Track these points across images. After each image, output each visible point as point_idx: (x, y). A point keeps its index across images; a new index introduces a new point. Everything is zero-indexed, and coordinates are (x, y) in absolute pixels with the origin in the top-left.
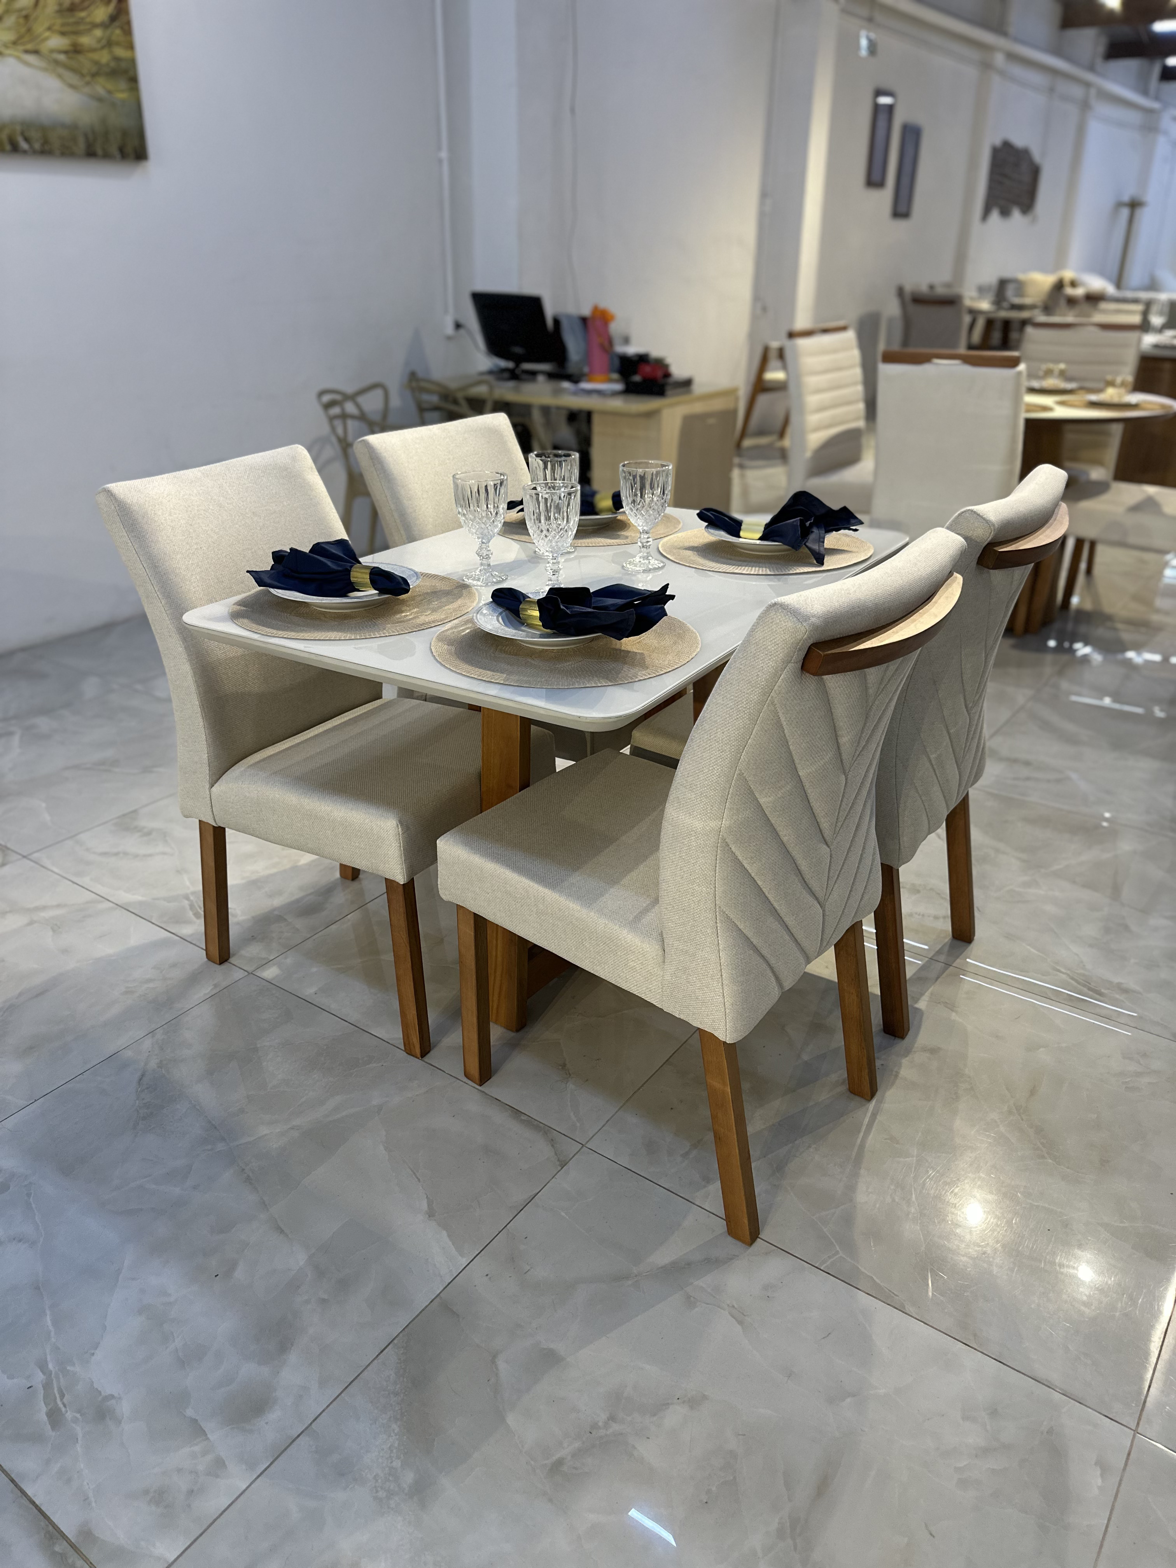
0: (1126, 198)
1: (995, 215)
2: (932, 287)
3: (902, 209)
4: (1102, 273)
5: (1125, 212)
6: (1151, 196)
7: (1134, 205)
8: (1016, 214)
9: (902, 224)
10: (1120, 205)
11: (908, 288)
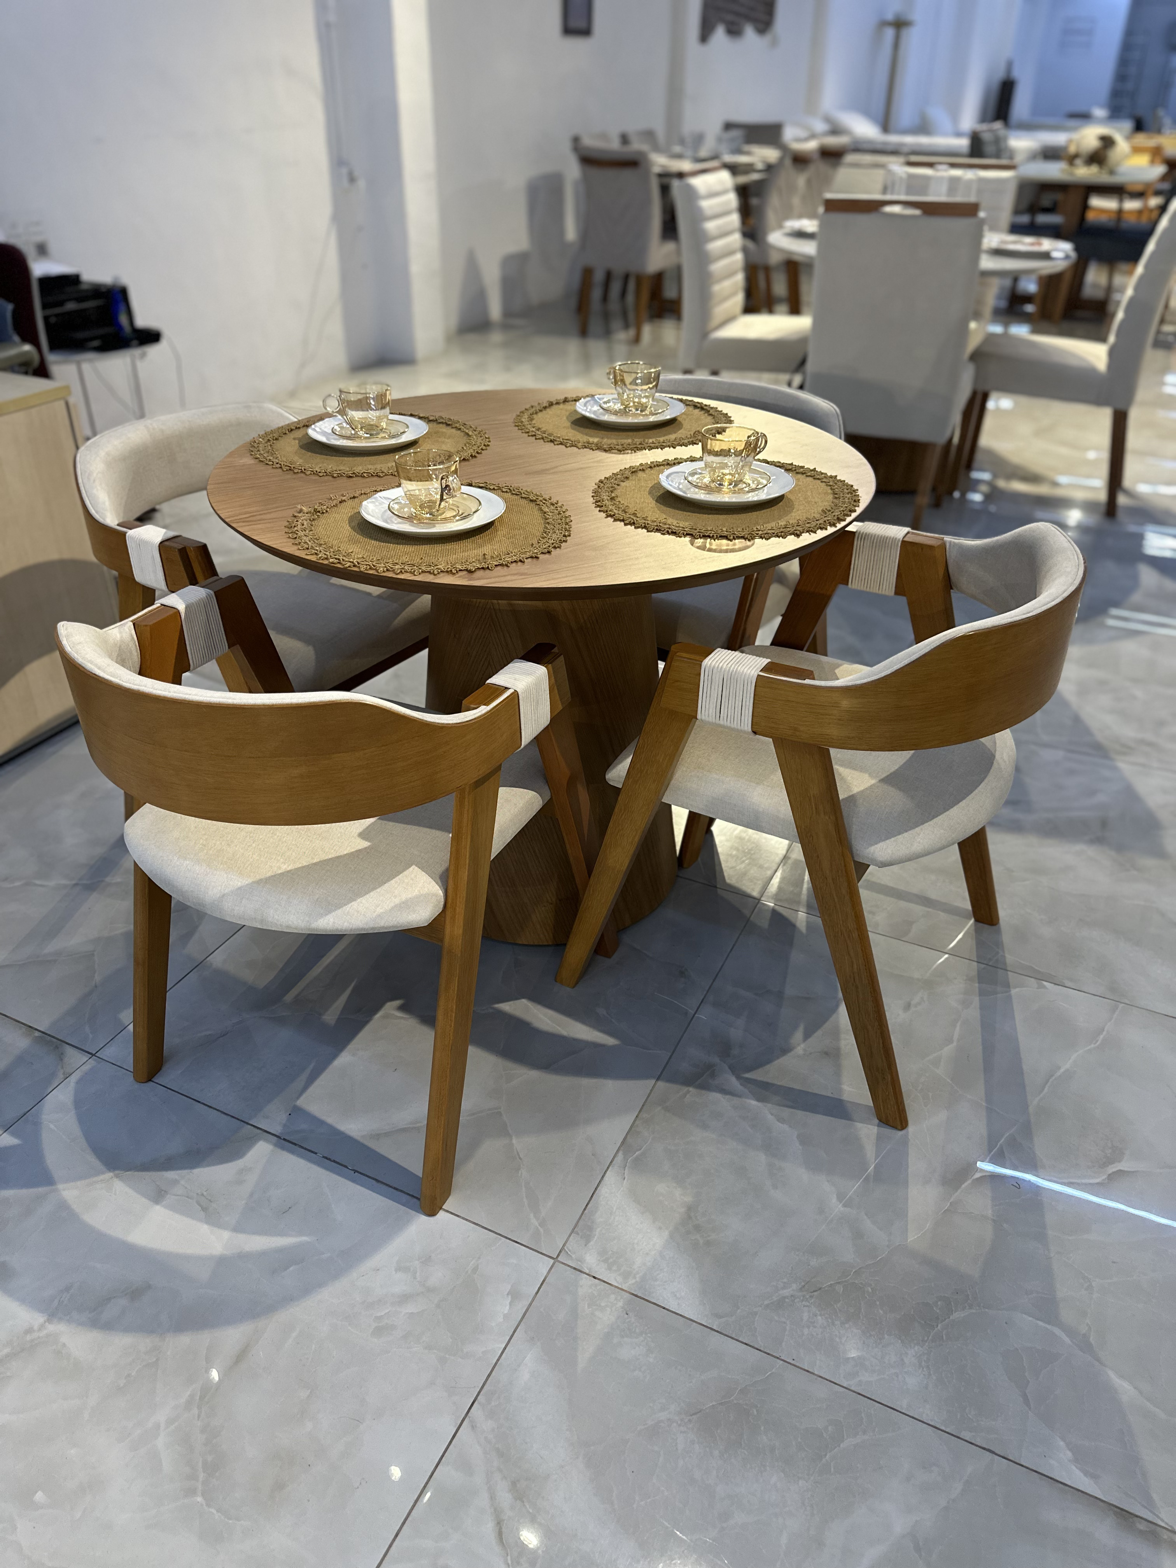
0: (890, 17)
1: (720, 34)
2: (625, 139)
3: (577, 23)
4: (867, 113)
5: (890, 33)
6: (917, 15)
7: (900, 24)
8: (749, 32)
9: (577, 44)
10: (884, 24)
11: (588, 142)
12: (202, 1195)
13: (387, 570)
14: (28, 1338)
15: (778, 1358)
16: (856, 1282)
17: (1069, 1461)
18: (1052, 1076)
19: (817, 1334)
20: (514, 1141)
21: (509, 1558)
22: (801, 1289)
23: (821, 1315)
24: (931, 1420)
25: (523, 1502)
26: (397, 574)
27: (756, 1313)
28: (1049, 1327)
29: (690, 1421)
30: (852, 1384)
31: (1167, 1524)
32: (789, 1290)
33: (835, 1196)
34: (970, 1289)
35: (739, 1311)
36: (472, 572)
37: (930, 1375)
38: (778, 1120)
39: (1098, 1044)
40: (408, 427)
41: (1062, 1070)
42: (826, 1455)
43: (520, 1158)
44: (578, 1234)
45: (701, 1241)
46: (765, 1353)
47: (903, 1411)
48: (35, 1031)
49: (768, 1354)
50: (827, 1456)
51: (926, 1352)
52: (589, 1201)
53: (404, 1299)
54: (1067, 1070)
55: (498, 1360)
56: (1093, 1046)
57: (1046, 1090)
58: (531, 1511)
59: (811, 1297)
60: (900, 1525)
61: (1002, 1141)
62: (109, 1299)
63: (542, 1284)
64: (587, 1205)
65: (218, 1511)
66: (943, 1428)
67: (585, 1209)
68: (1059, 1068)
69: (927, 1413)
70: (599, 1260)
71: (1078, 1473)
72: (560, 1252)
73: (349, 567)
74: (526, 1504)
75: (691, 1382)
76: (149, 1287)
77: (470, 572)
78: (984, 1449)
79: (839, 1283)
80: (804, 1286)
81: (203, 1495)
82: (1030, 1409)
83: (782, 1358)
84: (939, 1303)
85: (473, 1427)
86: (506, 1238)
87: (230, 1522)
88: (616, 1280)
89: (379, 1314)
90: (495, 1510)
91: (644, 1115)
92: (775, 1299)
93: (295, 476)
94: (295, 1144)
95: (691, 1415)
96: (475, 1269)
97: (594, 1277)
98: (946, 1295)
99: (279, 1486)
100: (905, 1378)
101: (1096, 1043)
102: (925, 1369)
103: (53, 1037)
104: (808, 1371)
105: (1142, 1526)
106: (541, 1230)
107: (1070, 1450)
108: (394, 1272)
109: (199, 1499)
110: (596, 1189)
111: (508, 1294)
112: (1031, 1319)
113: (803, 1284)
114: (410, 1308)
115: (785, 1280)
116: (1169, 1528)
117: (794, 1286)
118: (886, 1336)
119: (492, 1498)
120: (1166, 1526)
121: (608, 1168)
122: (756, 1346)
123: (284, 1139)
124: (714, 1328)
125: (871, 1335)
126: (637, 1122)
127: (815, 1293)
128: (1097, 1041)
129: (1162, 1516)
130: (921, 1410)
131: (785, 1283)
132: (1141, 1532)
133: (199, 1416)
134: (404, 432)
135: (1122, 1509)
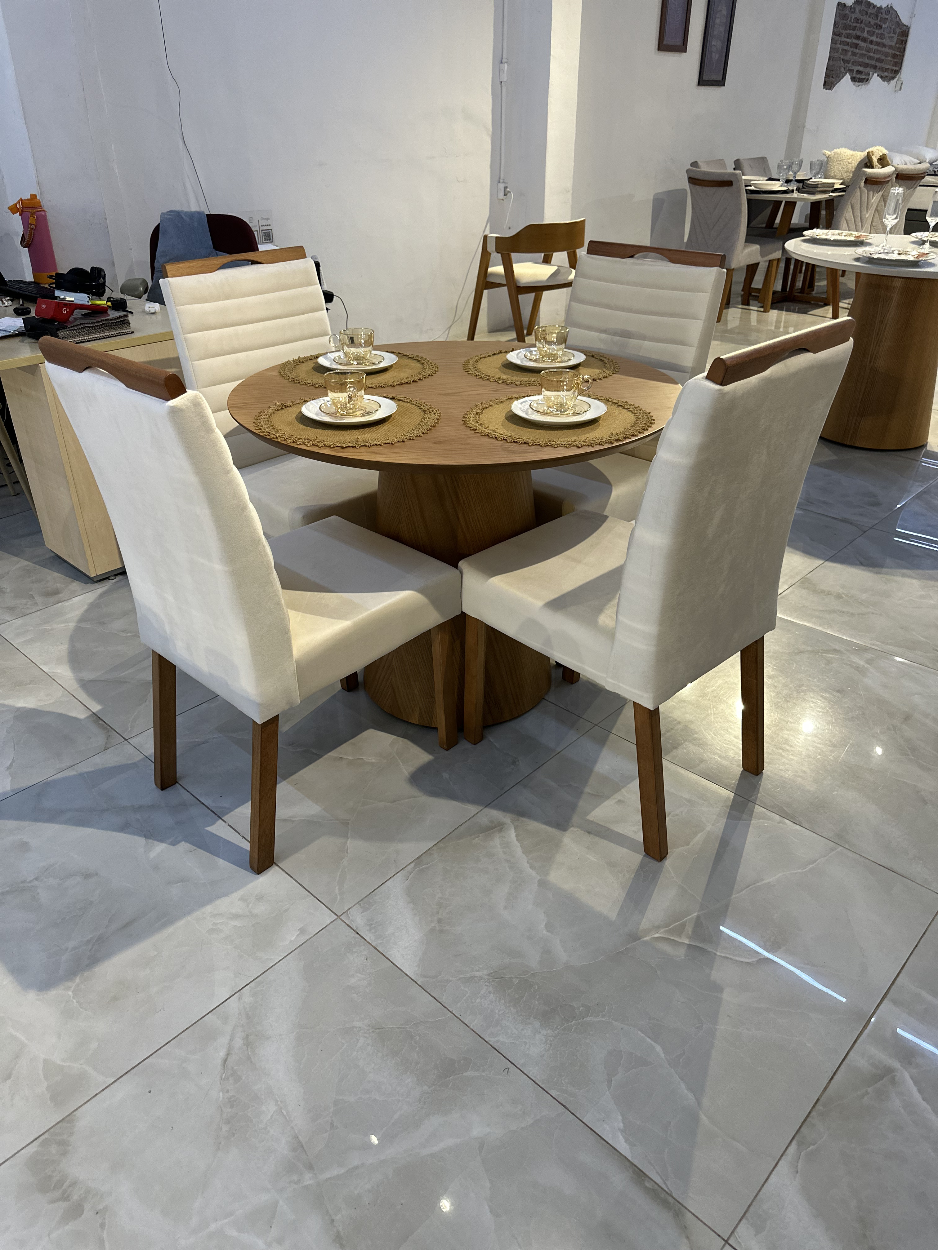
1: (845, 82)
3: (712, 76)
8: (875, 79)
9: (709, 92)
12: (149, 831)
13: (293, 442)
14: (22, 885)
15: (450, 1012)
16: (530, 980)
17: (619, 1129)
18: (754, 884)
19: (485, 1005)
20: (348, 842)
21: (224, 1075)
22: (489, 975)
23: (494, 994)
24: (534, 1077)
25: (248, 1047)
26: (297, 445)
27: (450, 981)
28: (653, 1043)
29: (373, 1032)
30: (492, 1040)
31: (668, 1189)
32: (480, 973)
33: (545, 923)
34: (608, 1005)
35: (440, 977)
36: (344, 448)
37: (549, 1049)
38: (530, 867)
39: (805, 870)
40: (384, 359)
41: (764, 882)
42: (450, 1076)
43: (347, 853)
44: (360, 905)
45: (438, 929)
46: (444, 1006)
47: (518, 1066)
48: (100, 720)
49: (445, 1007)
50: (451, 1078)
51: (554, 1035)
52: (378, 888)
53: (236, 917)
54: (769, 883)
55: (274, 965)
56: (800, 871)
57: (744, 892)
58: (250, 1053)
59: (493, 981)
60: (477, 1131)
61: (688, 918)
62: (72, 876)
63: (323, 929)
64: (375, 890)
65: (77, 1002)
66: (540, 1084)
67: (372, 892)
68: (763, 880)
69: (533, 1072)
70: (365, 924)
71: (621, 1139)
72: (344, 913)
73: (273, 438)
74: (249, 1049)
75: (386, 1010)
76: (97, 874)
77: (342, 448)
78: (562, 1104)
79: (517, 978)
80: (492, 973)
81: (73, 992)
82: (609, 1090)
83: (454, 1012)
84: (581, 1008)
85: (240, 999)
86: (315, 897)
87: (81, 1009)
88: (370, 938)
89: (216, 922)
90: (229, 1047)
91: (441, 845)
92: (468, 976)
93: (294, 385)
94: (216, 814)
95: (376, 1029)
96: (286, 911)
97: (357, 933)
98: (590, 1005)
99: (116, 999)
100: (530, 1047)
101: (804, 869)
102: (547, 1045)
103: (109, 726)
104: (466, 1025)
105: (648, 1184)
106: (339, 897)
107: (623, 1123)
108: (237, 900)
109: (70, 993)
110: (386, 881)
111: (299, 930)
112: (642, 1035)
113: (492, 972)
114: (237, 923)
115: (481, 966)
116: (669, 1192)
117: (485, 972)
118: (532, 1018)
119: (232, 1039)
120: (667, 1190)
121: (400, 871)
122: (440, 1001)
123: (211, 810)
124: (418, 983)
125: (521, 1015)
126: (434, 848)
127: (497, 980)
128: (806, 868)
129: (668, 1183)
130: (531, 1069)
131: (480, 968)
132: (646, 1188)
133: (90, 950)
134: (381, 362)
135: (641, 1170)
